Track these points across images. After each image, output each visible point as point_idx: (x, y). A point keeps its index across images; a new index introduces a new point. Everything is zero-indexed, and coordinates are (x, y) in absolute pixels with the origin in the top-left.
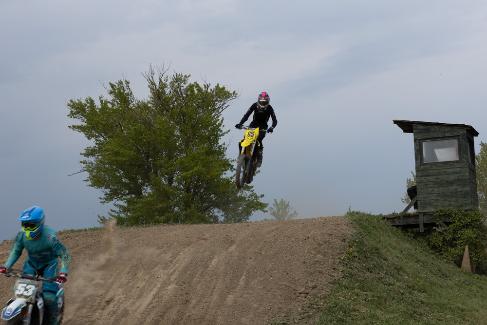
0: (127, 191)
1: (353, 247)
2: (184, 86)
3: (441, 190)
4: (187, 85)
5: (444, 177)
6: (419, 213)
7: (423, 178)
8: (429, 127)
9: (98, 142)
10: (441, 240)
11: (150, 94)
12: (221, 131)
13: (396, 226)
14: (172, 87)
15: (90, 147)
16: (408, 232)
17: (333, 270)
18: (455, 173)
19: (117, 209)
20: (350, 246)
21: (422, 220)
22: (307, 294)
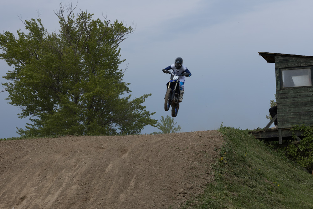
0: (41, 108)
1: (224, 156)
2: (89, 22)
3: (297, 110)
4: (91, 21)
5: (300, 99)
6: (279, 128)
7: (282, 100)
8: (288, 58)
9: (17, 67)
10: (296, 151)
11: (60, 28)
12: (119, 59)
13: (259, 139)
14: (79, 23)
15: (11, 71)
16: (269, 144)
17: (207, 175)
18: (308, 96)
19: (33, 123)
20: (221, 155)
21: (281, 134)
22: (185, 193)
